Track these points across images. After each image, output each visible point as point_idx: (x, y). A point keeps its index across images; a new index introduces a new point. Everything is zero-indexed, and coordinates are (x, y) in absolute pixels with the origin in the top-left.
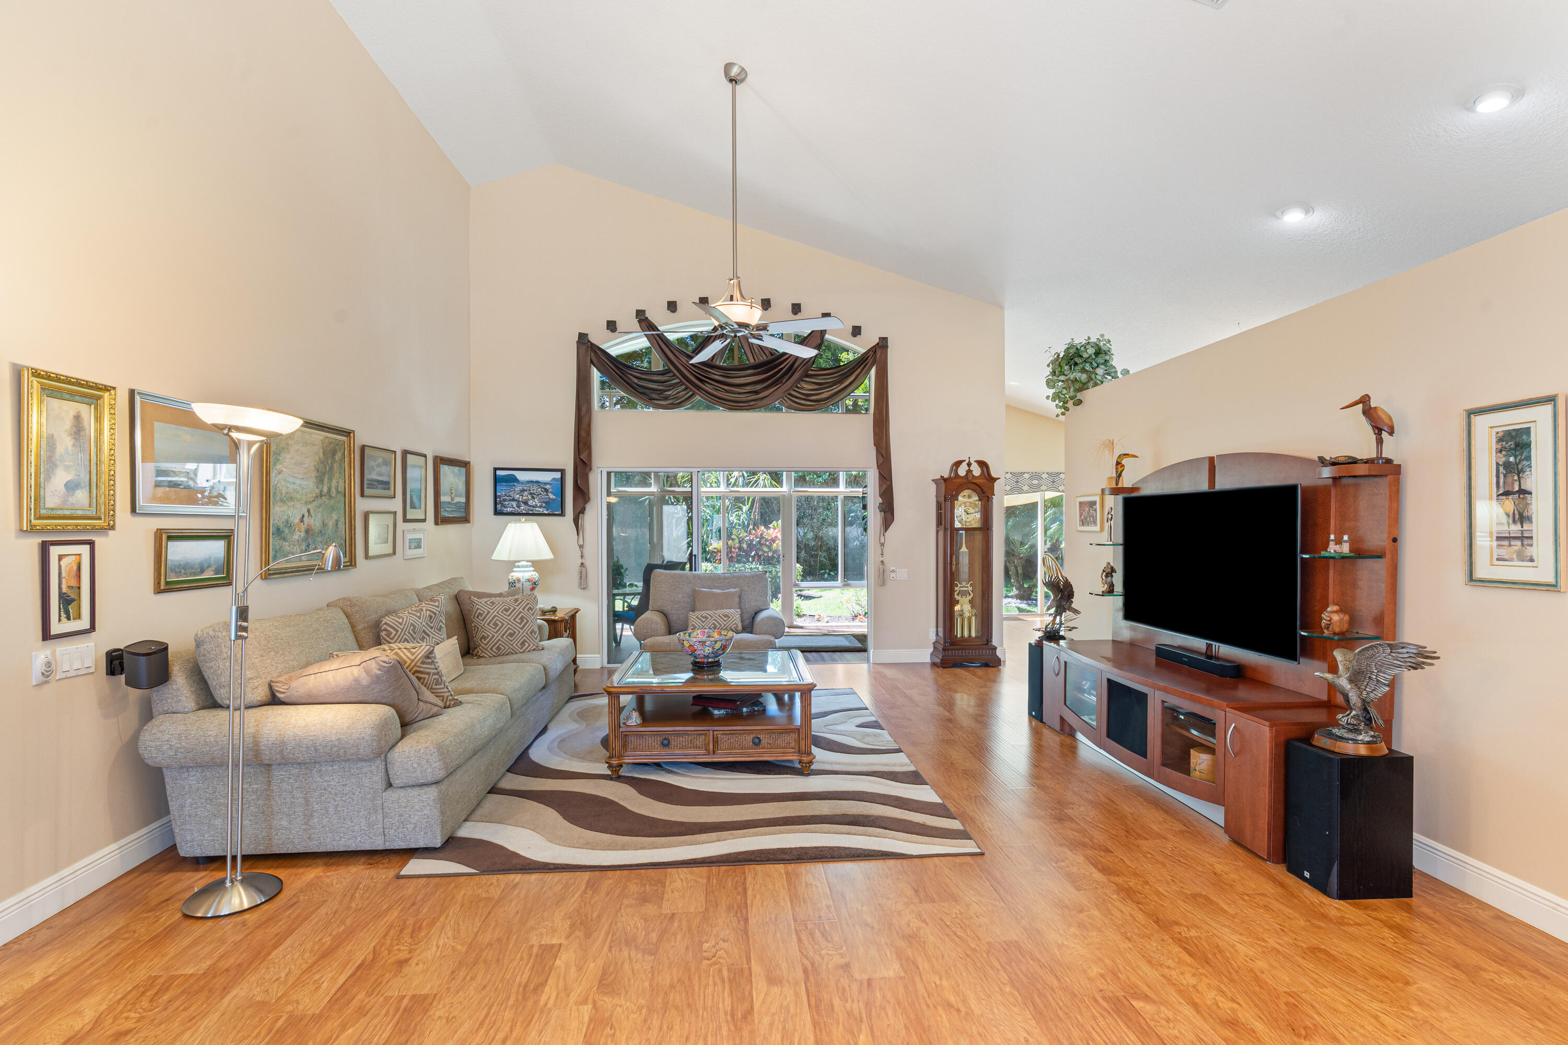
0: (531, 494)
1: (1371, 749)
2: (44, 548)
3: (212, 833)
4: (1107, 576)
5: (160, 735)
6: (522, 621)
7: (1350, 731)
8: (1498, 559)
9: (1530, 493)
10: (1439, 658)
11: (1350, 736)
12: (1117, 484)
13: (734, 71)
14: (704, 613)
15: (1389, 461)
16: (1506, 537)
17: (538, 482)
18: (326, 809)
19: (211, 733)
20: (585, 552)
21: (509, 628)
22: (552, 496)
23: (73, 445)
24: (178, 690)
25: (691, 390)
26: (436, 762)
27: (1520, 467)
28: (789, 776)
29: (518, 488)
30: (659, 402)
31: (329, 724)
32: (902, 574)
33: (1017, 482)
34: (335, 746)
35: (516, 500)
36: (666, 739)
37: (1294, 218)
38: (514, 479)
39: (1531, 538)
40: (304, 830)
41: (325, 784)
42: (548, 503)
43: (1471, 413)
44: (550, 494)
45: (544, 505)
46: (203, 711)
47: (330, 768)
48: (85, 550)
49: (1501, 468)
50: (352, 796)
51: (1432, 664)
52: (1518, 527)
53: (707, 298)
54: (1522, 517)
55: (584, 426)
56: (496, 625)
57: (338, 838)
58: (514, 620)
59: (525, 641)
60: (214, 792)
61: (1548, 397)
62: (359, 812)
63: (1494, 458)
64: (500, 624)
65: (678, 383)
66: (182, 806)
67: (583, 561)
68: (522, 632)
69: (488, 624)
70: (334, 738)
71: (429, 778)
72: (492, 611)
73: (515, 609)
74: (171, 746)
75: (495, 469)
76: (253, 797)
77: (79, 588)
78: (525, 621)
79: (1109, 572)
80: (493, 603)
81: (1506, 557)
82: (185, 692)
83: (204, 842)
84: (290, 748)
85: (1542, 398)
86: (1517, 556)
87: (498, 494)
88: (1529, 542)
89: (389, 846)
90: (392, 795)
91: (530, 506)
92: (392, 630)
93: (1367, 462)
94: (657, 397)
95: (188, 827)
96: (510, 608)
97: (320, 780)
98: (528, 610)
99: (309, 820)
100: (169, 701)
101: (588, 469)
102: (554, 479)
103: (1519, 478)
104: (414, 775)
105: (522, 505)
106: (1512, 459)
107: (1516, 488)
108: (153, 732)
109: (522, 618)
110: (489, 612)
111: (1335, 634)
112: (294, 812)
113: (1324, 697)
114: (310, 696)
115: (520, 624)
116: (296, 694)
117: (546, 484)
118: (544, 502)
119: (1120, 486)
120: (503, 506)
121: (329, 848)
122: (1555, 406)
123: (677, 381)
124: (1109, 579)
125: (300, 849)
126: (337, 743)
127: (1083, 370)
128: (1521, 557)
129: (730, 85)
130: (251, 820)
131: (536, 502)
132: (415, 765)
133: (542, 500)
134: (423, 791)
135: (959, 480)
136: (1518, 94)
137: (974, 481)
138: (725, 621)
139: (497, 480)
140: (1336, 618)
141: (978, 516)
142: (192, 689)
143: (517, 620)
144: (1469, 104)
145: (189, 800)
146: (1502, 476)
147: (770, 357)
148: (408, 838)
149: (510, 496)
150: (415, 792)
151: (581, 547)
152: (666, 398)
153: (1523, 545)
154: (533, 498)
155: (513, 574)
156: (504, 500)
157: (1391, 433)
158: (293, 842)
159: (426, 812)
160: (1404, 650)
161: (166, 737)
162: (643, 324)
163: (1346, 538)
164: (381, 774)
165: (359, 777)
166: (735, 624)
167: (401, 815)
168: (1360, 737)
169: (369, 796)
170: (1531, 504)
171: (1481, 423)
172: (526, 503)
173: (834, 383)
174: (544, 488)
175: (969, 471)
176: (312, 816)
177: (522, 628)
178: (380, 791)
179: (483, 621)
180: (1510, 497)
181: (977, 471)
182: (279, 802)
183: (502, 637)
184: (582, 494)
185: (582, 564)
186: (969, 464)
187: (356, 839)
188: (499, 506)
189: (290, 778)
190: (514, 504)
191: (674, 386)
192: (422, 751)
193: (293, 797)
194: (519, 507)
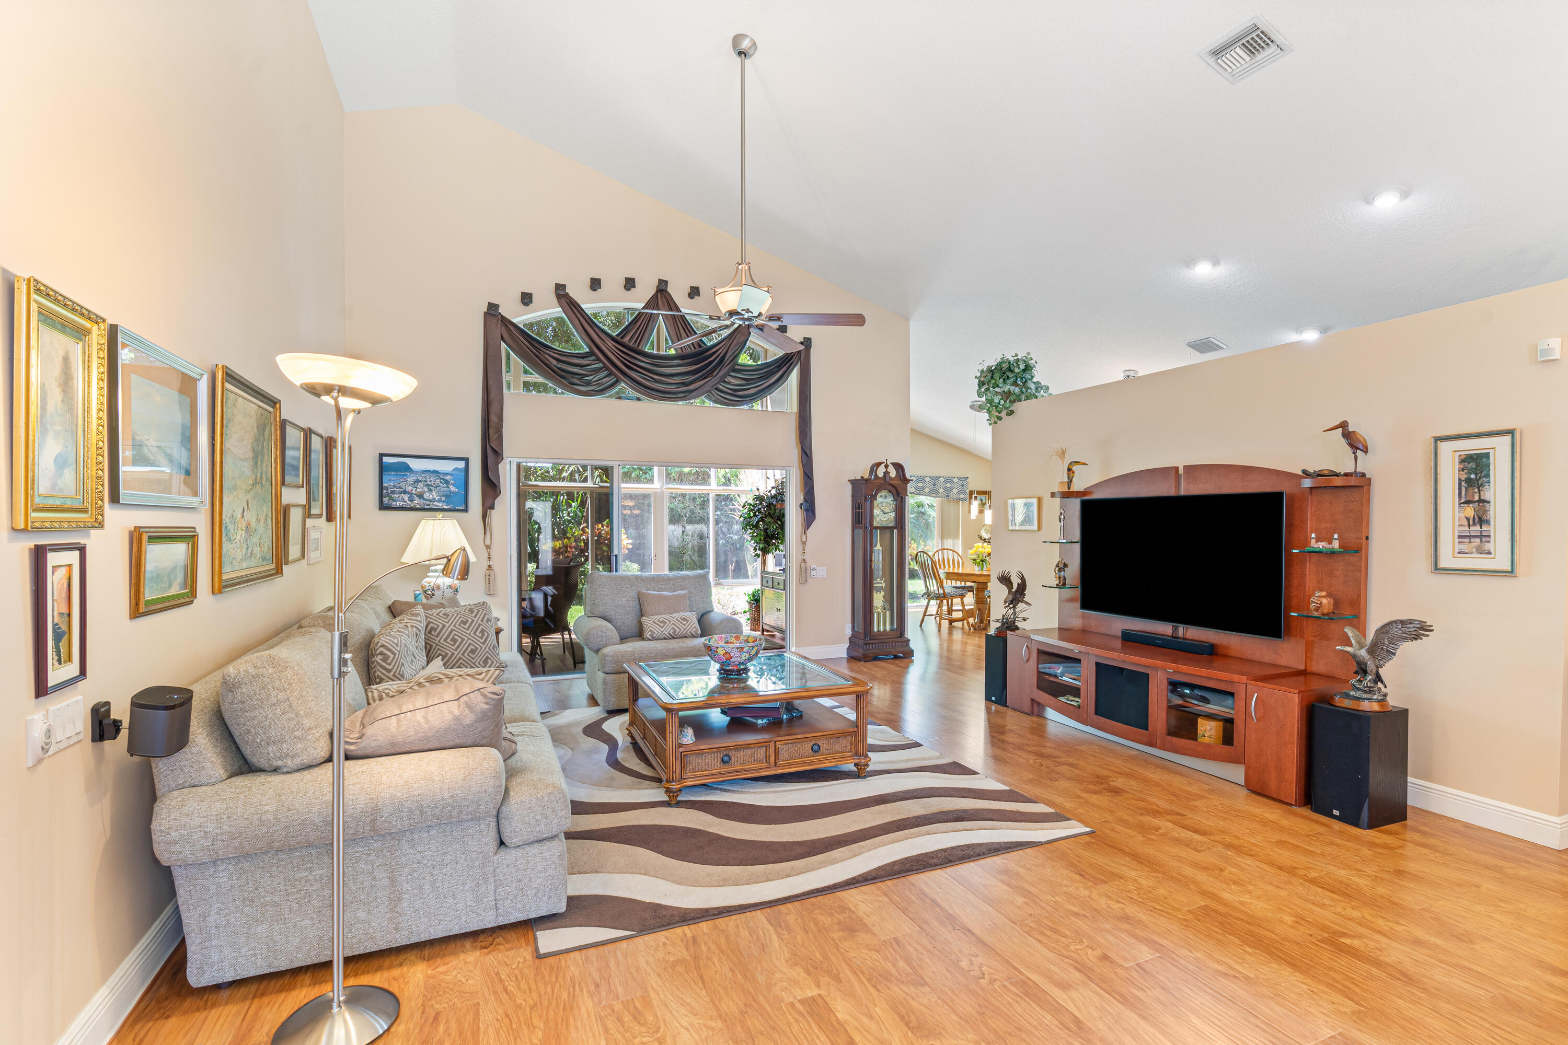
0: (427, 485)
1: (1382, 706)
2: (39, 555)
3: (253, 945)
4: (1060, 570)
5: (184, 819)
6: (483, 635)
7: (1366, 692)
8: (1459, 553)
9: (1489, 502)
10: (1433, 630)
11: (1365, 696)
12: (1069, 488)
13: (745, 45)
14: (661, 617)
15: (1363, 475)
16: (1467, 536)
17: (436, 472)
18: (420, 888)
19: (267, 808)
20: (494, 551)
21: (470, 644)
22: (453, 489)
23: (62, 401)
24: (200, 753)
25: (616, 376)
26: (562, 810)
27: (1480, 482)
28: (848, 780)
29: (411, 479)
30: (578, 387)
31: (437, 778)
32: (820, 572)
33: (934, 485)
34: (448, 805)
35: (408, 493)
36: (726, 755)
37: (1203, 270)
38: (407, 468)
39: (1489, 536)
40: (390, 919)
41: (419, 856)
42: (448, 497)
43: (1438, 439)
44: (451, 487)
45: (443, 498)
46: (233, 779)
47: (425, 835)
48: (73, 557)
49: (1463, 483)
50: (454, 866)
51: (1428, 636)
52: (1478, 528)
53: (633, 279)
54: (1481, 520)
55: (494, 409)
56: (454, 640)
57: (435, 923)
58: (475, 633)
59: (488, 658)
60: (257, 889)
61: (1508, 430)
62: (464, 884)
63: (1457, 475)
64: (460, 640)
65: (602, 368)
66: (204, 916)
67: (491, 563)
68: (484, 647)
69: (445, 640)
70: (446, 795)
71: (555, 830)
72: (447, 625)
73: (473, 621)
74: (206, 832)
75: (382, 455)
76: (315, 887)
77: (69, 615)
78: (486, 634)
79: (1062, 567)
80: (446, 615)
81: (1467, 551)
82: (209, 755)
83: (240, 959)
84: (385, 815)
85: (1503, 431)
86: (1477, 550)
87: (385, 485)
88: (1488, 539)
89: (502, 921)
90: (507, 857)
91: (426, 500)
92: (389, 653)
93: (1346, 475)
94: (578, 382)
95: (214, 943)
96: (467, 621)
97: (412, 852)
98: (487, 622)
99: (396, 906)
100: (186, 770)
101: (501, 458)
102: (456, 469)
103: (1479, 491)
104: (537, 829)
105: (416, 498)
106: (1473, 476)
107: (1477, 498)
108: (173, 816)
109: (483, 631)
110: (444, 626)
111: (1323, 614)
112: (376, 899)
113: (1302, 667)
114: (393, 744)
115: (481, 638)
116: (373, 744)
117: (446, 474)
118: (444, 496)
119: (1071, 490)
120: (391, 499)
121: (424, 937)
122: (1513, 437)
123: (600, 365)
124: (1062, 573)
125: (383, 945)
126: (450, 801)
127: (1015, 384)
128: (1480, 551)
129: (738, 60)
130: (312, 919)
131: (434, 495)
132: (539, 817)
133: (441, 493)
134: (545, 848)
135: (878, 481)
136: (1405, 195)
137: (891, 482)
138: (684, 625)
139: (383, 469)
140: (1325, 601)
141: (893, 515)
142: (217, 750)
143: (477, 634)
144: (1368, 199)
145: (216, 906)
146: (1463, 489)
147: (698, 349)
148: (527, 907)
149: (400, 488)
150: (535, 849)
151: (488, 547)
152: (588, 383)
153: (1481, 542)
154: (430, 490)
155: (427, 580)
156: (393, 492)
157: (1366, 451)
158: (372, 938)
159: (550, 872)
160: (1411, 626)
161: (198, 821)
162: (563, 300)
163: (1336, 536)
164: (493, 834)
165: (463, 842)
166: (695, 627)
167: (520, 881)
168: (1375, 697)
169: (477, 863)
170: (1489, 510)
171: (1446, 448)
172: (420, 496)
173: (760, 379)
174: (443, 479)
175: (886, 473)
176: (400, 899)
177: (484, 643)
178: (491, 855)
179: (437, 636)
180: (1471, 505)
181: (893, 473)
182: (353, 888)
183: (463, 654)
184: (491, 486)
185: (490, 566)
186: (886, 466)
187: (460, 919)
188: (386, 500)
189: (369, 855)
190: (406, 497)
191: (597, 371)
192: (546, 799)
193: (374, 879)
194: (412, 501)
